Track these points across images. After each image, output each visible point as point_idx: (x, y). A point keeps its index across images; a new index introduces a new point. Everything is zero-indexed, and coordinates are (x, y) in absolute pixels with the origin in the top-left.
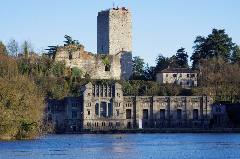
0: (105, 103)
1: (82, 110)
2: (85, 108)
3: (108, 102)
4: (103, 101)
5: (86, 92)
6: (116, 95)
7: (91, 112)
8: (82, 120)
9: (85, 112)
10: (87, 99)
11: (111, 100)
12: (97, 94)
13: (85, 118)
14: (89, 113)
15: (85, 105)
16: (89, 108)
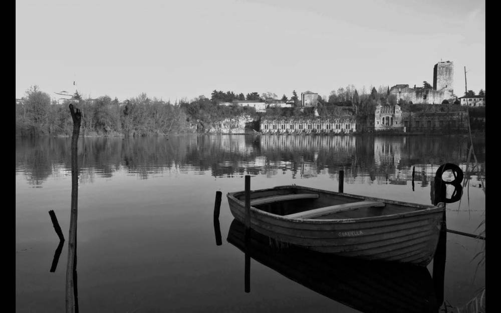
0: (389, 117)
1: (374, 122)
2: (376, 120)
3: (390, 117)
4: (388, 116)
5: (377, 111)
6: (396, 112)
7: (379, 123)
8: (374, 127)
9: (376, 123)
10: (377, 114)
11: (393, 116)
12: (384, 112)
13: (376, 126)
14: (378, 123)
15: (376, 118)
16: (379, 120)
